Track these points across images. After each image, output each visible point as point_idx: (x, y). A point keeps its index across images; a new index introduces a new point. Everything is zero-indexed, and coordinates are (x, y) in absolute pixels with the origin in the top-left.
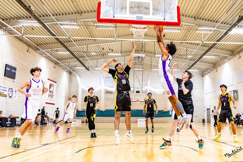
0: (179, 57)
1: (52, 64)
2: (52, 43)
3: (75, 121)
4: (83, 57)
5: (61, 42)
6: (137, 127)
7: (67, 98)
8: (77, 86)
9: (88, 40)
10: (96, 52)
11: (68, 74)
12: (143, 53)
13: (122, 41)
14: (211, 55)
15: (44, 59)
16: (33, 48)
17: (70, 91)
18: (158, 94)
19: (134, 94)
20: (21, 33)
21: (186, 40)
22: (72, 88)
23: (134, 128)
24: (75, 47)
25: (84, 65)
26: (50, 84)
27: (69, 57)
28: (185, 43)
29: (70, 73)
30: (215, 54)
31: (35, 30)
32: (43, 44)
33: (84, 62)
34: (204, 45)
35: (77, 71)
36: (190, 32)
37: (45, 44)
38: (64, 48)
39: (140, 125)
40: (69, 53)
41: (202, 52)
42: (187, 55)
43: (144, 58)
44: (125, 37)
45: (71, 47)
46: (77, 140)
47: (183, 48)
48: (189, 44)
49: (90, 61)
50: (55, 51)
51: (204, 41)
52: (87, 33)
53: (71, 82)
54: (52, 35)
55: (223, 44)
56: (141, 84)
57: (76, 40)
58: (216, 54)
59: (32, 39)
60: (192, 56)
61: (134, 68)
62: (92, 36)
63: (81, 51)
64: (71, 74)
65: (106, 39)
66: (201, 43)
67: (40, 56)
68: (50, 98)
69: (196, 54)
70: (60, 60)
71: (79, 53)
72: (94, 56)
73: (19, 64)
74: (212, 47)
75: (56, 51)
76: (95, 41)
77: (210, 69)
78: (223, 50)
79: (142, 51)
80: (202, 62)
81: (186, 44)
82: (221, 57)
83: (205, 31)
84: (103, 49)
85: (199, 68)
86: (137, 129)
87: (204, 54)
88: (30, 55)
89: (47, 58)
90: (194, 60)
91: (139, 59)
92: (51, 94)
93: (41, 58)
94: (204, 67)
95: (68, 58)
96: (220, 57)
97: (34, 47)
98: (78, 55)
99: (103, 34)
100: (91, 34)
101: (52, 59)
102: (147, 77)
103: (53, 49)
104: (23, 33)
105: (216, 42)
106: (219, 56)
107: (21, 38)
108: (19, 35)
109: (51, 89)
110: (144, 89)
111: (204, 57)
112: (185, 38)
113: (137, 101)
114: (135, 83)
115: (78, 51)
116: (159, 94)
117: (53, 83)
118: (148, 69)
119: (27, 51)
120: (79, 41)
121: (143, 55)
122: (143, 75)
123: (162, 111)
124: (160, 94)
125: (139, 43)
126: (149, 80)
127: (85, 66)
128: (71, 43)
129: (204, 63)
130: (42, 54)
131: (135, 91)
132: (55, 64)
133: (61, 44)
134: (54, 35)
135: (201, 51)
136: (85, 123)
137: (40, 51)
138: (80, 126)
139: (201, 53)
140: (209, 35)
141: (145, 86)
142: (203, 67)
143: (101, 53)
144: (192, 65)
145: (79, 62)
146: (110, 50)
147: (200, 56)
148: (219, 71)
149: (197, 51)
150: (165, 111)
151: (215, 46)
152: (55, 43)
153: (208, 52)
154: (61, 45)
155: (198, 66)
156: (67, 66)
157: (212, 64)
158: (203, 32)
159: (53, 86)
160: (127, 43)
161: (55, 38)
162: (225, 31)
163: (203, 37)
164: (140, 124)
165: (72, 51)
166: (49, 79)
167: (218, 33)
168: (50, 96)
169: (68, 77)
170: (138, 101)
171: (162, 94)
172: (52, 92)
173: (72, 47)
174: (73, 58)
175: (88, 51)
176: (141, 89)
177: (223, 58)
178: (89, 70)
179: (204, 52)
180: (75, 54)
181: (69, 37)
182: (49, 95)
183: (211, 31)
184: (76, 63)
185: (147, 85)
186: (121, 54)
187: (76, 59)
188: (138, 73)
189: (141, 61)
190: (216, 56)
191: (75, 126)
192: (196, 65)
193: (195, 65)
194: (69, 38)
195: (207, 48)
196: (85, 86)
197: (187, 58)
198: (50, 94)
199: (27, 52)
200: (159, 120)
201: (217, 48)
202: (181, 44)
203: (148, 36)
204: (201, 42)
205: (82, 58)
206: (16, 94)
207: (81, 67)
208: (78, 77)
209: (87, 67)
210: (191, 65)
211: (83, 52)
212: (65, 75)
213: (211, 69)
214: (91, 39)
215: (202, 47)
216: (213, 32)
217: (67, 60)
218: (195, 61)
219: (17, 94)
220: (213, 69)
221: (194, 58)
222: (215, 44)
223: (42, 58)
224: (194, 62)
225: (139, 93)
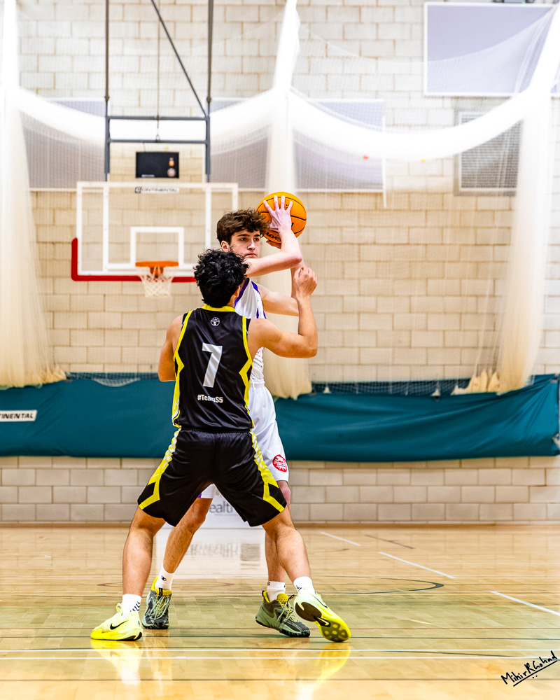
18: (401, 183)
19: (106, 187)
56: (196, 64)
110: (230, 125)
113: (143, 272)
114: (125, 54)
116: (409, 193)
123: (446, 394)
124: (427, 193)
126: (290, 16)
131: (124, 158)
141: (243, 93)
150: (476, 386)
170: (156, 270)
171: (445, 180)
176: (196, 130)
185: (270, 74)
200: (403, 494)
225: (166, 176)
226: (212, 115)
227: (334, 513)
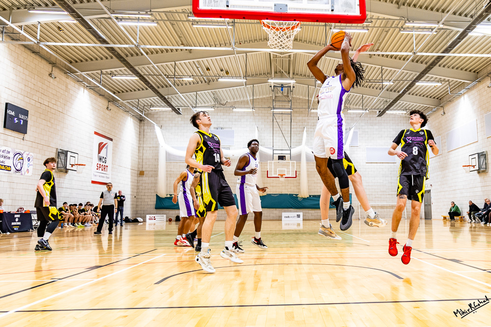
0: (366, 84)
1: (103, 103)
2: (102, 59)
3: (153, 218)
4: (167, 86)
5: (119, 57)
6: (282, 231)
7: (136, 172)
8: (157, 148)
9: (177, 50)
10: (193, 76)
11: (137, 123)
12: (291, 76)
13: (246, 52)
14: (432, 81)
15: (86, 91)
16: (61, 70)
17: (141, 158)
19: (273, 162)
20: (36, 38)
21: (379, 49)
22: (144, 152)
23: (274, 232)
24: (150, 66)
25: (169, 103)
26: (100, 144)
27: (136, 85)
28: (379, 55)
29: (141, 120)
30: (441, 77)
31: (65, 30)
32: (82, 61)
33: (170, 96)
34: (417, 60)
35: (155, 116)
36: (387, 32)
37: (87, 60)
38: (126, 68)
39: (286, 224)
40: (137, 78)
41: (414, 73)
42: (382, 80)
43: (293, 87)
44: (254, 43)
45: (141, 67)
46: (157, 257)
47: (374, 66)
48: (387, 57)
49: (181, 95)
50: (108, 74)
51: (417, 51)
52: (174, 36)
53: (142, 140)
54: (99, 41)
55: (456, 58)
56: (289, 141)
57: (150, 52)
58: (443, 78)
59: (58, 50)
60: (392, 84)
61: (274, 108)
62: (184, 43)
63: (162, 74)
64: (143, 122)
65: (213, 48)
66: (411, 56)
67: (76, 86)
68: (100, 171)
69: (400, 78)
70: (119, 92)
71: (158, 79)
72: (188, 84)
73: (33, 102)
74: (433, 64)
75: (110, 74)
76: (190, 52)
77: (430, 108)
78: (457, 69)
79: (289, 73)
80: (413, 94)
81: (380, 57)
82: (454, 85)
83: (419, 30)
84: (208, 69)
85: (407, 108)
86: (281, 234)
87: (418, 78)
88: (56, 83)
89: (92, 89)
90: (397, 91)
91: (282, 90)
92: (102, 163)
93: (79, 89)
94: (418, 105)
95: (136, 89)
96: (450, 84)
97: (63, 67)
98: (155, 81)
99: (206, 39)
100: (183, 39)
101: (101, 90)
102: (301, 127)
103: (104, 71)
104: (38, 38)
105: (442, 53)
106: (448, 82)
107: (37, 49)
108: (32, 41)
109: (103, 154)
110: (294, 151)
111: (417, 84)
112: (378, 45)
113: (280, 176)
114: (276, 139)
115: (155, 75)
117: (105, 141)
118: (301, 110)
119: (50, 75)
120: (157, 53)
121: (292, 82)
122: (291, 122)
125: (282, 56)
126: (305, 132)
127: (170, 105)
128: (140, 57)
129: (418, 97)
130: (80, 81)
131: (276, 157)
132: (109, 101)
133: (120, 60)
134: (104, 41)
135: (412, 72)
136: (174, 223)
137: (76, 75)
138: (164, 228)
139: (411, 76)
140: (428, 38)
141: (297, 146)
142: (415, 104)
143: (203, 78)
144: (392, 102)
145: (158, 97)
146: (223, 72)
147: (409, 83)
148: (449, 114)
149: (404, 72)
151: (440, 61)
152: (107, 58)
153: (426, 74)
154: (120, 62)
155: (405, 102)
156: (133, 106)
157: (434, 98)
158: (415, 33)
159: (107, 148)
160: (258, 55)
161: (107, 48)
162: (461, 30)
163: (414, 44)
164: (287, 222)
165: (142, 74)
166: (96, 133)
167: (445, 34)
168: (100, 169)
169: (137, 129)
170: (282, 176)
172: (104, 160)
173: (143, 66)
174: (147, 89)
175: (176, 74)
176: (289, 152)
177: (458, 85)
178: (179, 113)
179: (418, 74)
180: (151, 80)
181: (135, 45)
182: (98, 165)
183: (432, 30)
184: (151, 98)
185: (301, 142)
186: (246, 79)
187: (153, 91)
188: (281, 118)
189: (288, 93)
190: (443, 82)
191: (153, 229)
192: (402, 102)
193: (399, 101)
194: (137, 47)
195: (424, 66)
196: (173, 147)
197: (382, 88)
198: (99, 163)
199: (49, 78)
201: (444, 66)
202: (370, 57)
203: (300, 43)
204: (411, 54)
205: (165, 88)
206: (30, 164)
207: (163, 107)
208: (157, 129)
209: (176, 108)
210: (392, 100)
211: (166, 75)
212: (129, 125)
213: (432, 109)
214: (181, 50)
215: (414, 63)
216: (435, 33)
217: (133, 92)
218: (399, 92)
219: (32, 165)
220: (437, 109)
221: (396, 87)
222: (439, 58)
223: (82, 89)
224: (397, 95)
225: (283, 160)
226: (291, 150)
227: (313, 218)
